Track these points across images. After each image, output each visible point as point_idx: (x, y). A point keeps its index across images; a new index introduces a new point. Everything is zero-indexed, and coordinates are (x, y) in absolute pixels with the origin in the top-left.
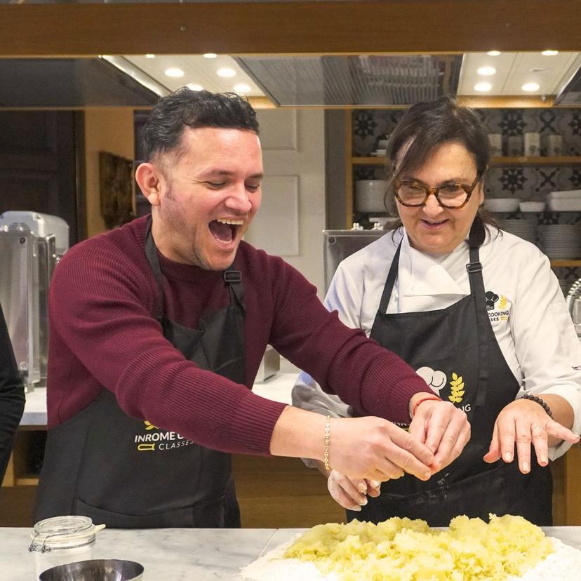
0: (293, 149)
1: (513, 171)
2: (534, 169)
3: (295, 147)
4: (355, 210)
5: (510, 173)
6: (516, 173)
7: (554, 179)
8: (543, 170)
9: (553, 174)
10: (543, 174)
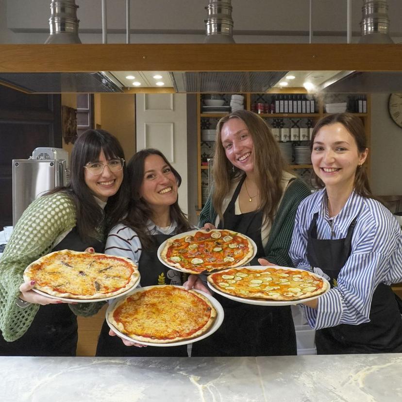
0: (171, 109)
1: (278, 120)
2: (289, 119)
3: (172, 108)
4: (202, 140)
5: (277, 121)
6: (280, 121)
7: (298, 124)
8: (293, 119)
9: (298, 121)
10: (293, 121)
